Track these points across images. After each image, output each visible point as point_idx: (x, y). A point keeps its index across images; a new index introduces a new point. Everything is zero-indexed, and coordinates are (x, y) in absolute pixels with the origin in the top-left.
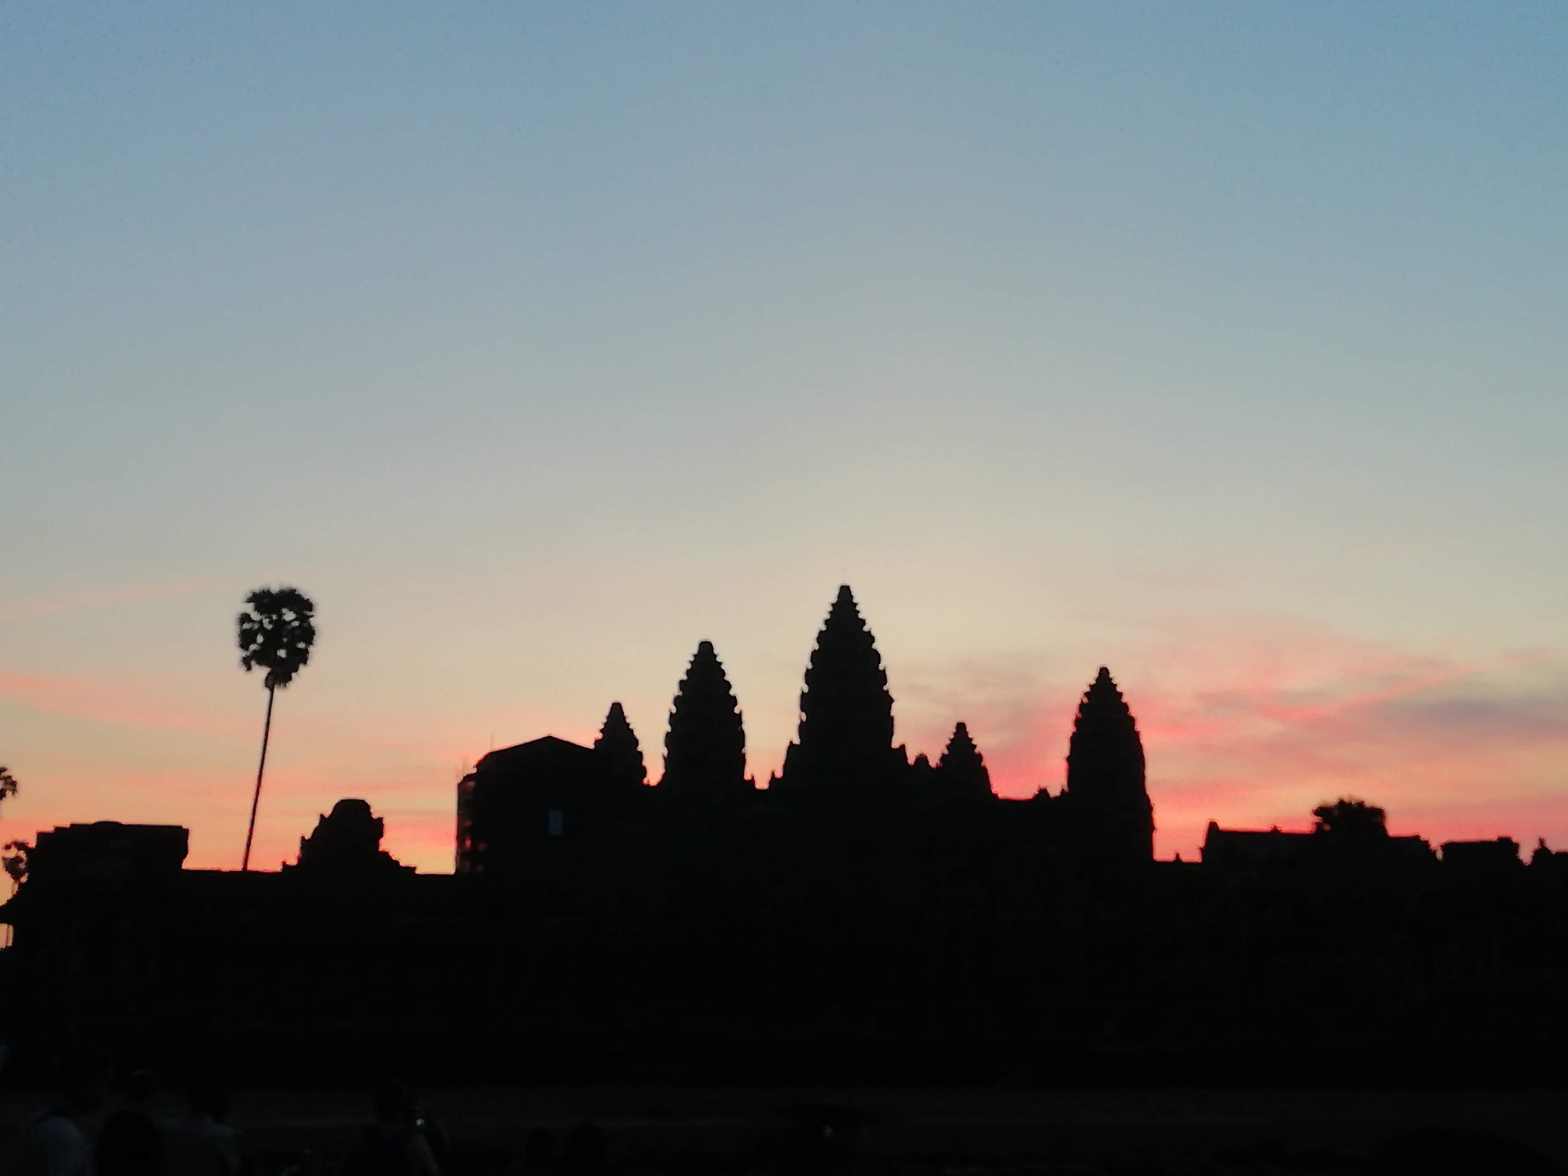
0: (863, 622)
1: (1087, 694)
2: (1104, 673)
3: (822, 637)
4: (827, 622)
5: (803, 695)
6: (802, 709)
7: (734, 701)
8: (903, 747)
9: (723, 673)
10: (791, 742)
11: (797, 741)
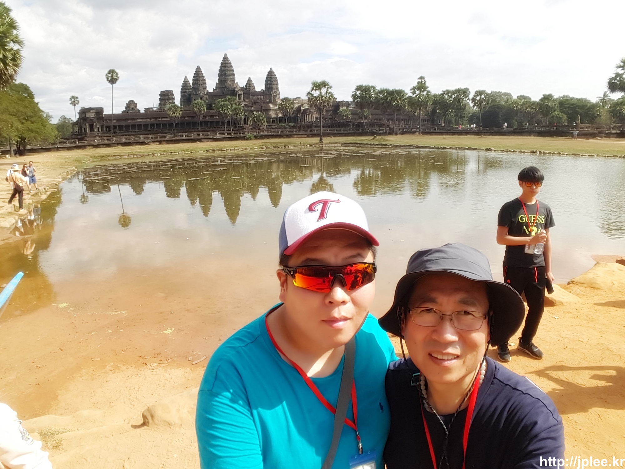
0: (229, 60)
1: (268, 73)
2: (271, 69)
3: (222, 63)
4: (223, 60)
5: (219, 74)
6: (219, 77)
7: (204, 77)
8: (237, 83)
9: (202, 72)
10: (217, 83)
11: (218, 82)
